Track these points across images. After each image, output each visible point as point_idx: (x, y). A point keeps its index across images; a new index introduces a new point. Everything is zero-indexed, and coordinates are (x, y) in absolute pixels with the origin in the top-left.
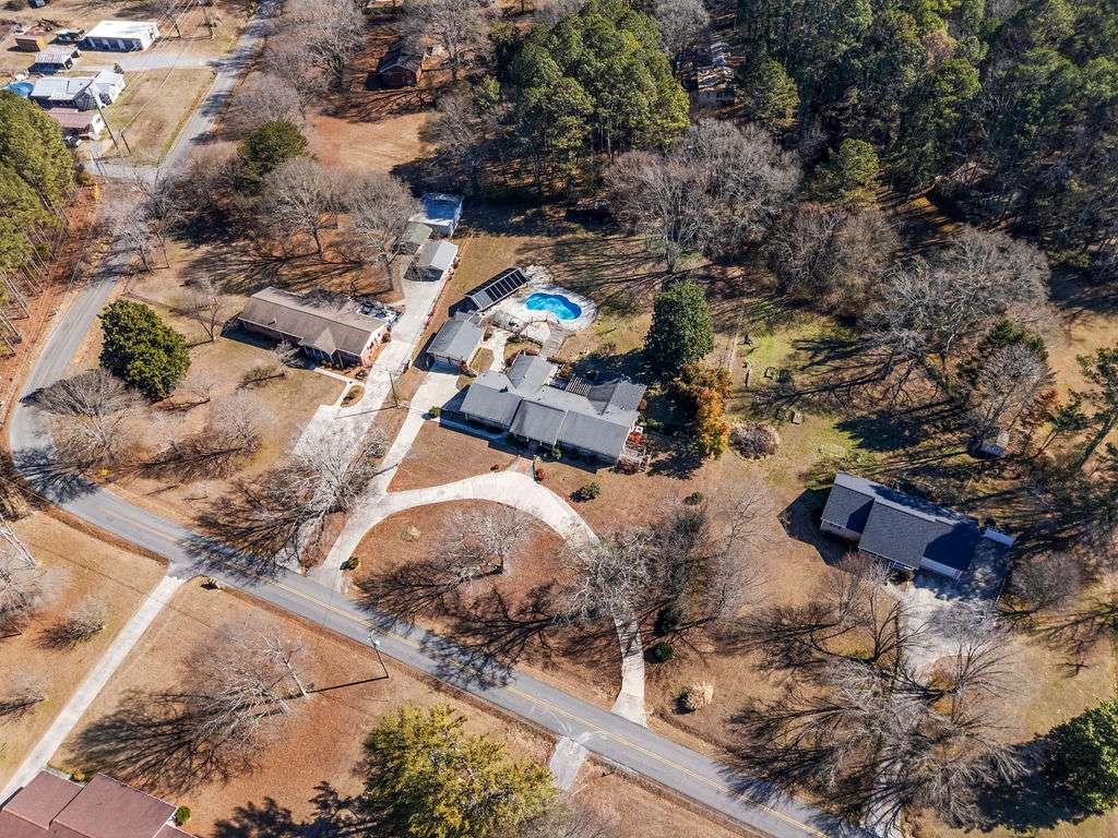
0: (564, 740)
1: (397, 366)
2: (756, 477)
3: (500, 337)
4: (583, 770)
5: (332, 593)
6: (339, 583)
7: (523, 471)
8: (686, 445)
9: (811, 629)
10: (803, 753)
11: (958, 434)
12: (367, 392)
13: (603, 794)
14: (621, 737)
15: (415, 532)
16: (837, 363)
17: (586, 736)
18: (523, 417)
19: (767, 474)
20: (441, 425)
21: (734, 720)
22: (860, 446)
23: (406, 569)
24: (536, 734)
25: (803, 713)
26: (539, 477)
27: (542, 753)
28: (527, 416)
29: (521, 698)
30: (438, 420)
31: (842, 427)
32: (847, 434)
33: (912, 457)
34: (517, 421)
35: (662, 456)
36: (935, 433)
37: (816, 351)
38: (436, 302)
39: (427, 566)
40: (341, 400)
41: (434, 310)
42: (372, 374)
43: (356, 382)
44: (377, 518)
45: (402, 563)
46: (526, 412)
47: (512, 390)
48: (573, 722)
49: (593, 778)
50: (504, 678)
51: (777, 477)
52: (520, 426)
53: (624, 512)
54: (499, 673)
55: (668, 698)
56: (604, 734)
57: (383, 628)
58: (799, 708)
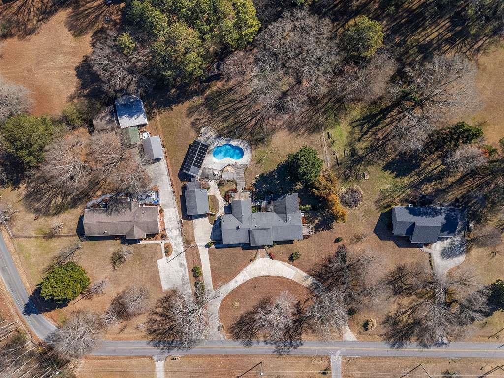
0: (332, 356)
1: (176, 224)
2: (359, 217)
3: (213, 184)
4: (342, 362)
5: (222, 341)
6: (221, 336)
7: (263, 256)
8: (324, 211)
9: (400, 277)
10: (409, 325)
11: (436, 153)
12: (173, 245)
13: (352, 367)
14: (350, 348)
15: (237, 304)
16: (374, 130)
17: (339, 352)
18: (253, 237)
19: (363, 213)
20: (216, 248)
21: (384, 323)
22: (396, 176)
23: (242, 317)
24: (322, 358)
25: (406, 311)
26: (271, 257)
27: (327, 363)
28: (255, 236)
29: (311, 350)
30: (213, 246)
31: (385, 168)
32: (388, 172)
33: (418, 174)
34: (251, 240)
35: (317, 221)
36: (426, 156)
37: (362, 125)
38: (169, 175)
39: (248, 313)
40: (164, 254)
41: (171, 181)
42: (168, 233)
43: (164, 242)
44: (218, 304)
45: (239, 316)
46: (253, 235)
47: (242, 226)
48: (332, 350)
49: (347, 364)
50: (300, 342)
51: (367, 213)
52: (254, 241)
53: (313, 258)
54: (298, 342)
55: (360, 327)
56: (344, 349)
57: (248, 344)
58: (404, 310)
